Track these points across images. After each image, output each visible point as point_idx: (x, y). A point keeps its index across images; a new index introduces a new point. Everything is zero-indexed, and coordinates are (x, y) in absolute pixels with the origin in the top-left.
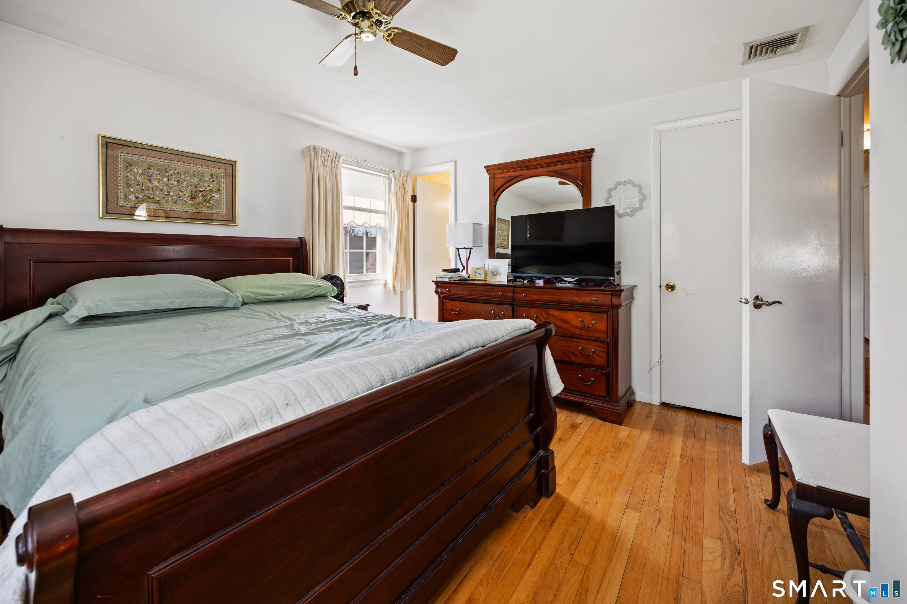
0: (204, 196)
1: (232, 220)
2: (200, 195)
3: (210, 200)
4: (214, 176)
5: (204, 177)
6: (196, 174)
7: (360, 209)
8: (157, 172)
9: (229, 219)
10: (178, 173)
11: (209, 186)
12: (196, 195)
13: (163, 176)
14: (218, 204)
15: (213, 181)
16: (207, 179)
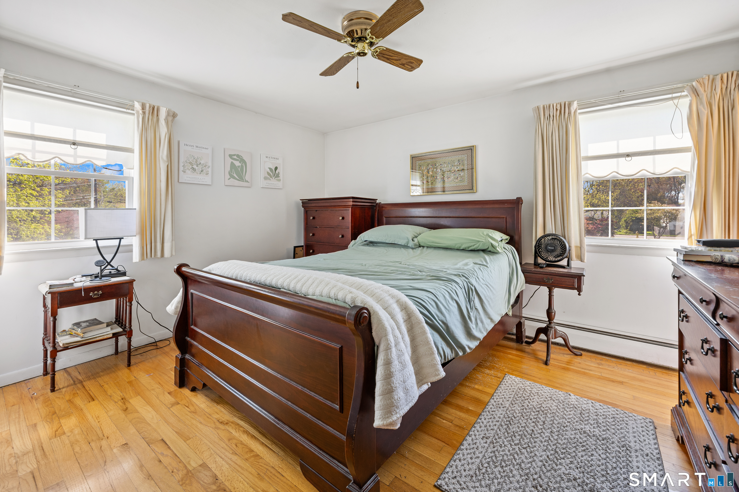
0: (455, 175)
1: (471, 188)
2: (452, 175)
3: (458, 177)
4: (460, 161)
5: (454, 163)
6: (450, 162)
7: (628, 154)
8: (431, 167)
9: (470, 188)
10: (441, 165)
11: (457, 168)
12: (450, 176)
13: (434, 168)
14: (463, 179)
15: (460, 164)
16: (456, 164)
